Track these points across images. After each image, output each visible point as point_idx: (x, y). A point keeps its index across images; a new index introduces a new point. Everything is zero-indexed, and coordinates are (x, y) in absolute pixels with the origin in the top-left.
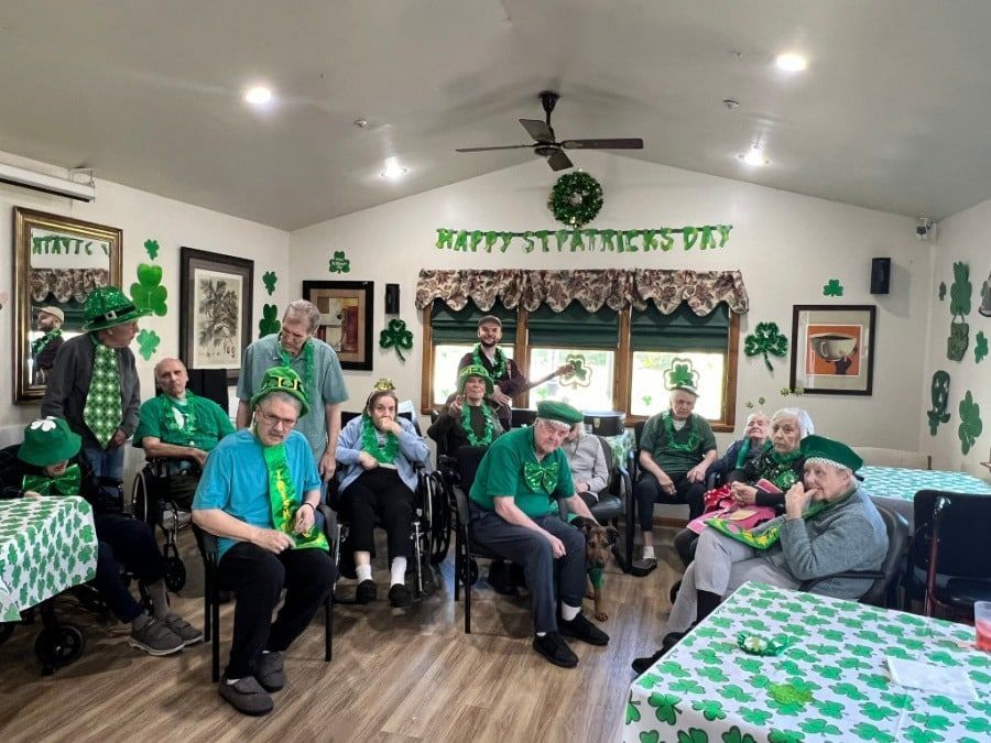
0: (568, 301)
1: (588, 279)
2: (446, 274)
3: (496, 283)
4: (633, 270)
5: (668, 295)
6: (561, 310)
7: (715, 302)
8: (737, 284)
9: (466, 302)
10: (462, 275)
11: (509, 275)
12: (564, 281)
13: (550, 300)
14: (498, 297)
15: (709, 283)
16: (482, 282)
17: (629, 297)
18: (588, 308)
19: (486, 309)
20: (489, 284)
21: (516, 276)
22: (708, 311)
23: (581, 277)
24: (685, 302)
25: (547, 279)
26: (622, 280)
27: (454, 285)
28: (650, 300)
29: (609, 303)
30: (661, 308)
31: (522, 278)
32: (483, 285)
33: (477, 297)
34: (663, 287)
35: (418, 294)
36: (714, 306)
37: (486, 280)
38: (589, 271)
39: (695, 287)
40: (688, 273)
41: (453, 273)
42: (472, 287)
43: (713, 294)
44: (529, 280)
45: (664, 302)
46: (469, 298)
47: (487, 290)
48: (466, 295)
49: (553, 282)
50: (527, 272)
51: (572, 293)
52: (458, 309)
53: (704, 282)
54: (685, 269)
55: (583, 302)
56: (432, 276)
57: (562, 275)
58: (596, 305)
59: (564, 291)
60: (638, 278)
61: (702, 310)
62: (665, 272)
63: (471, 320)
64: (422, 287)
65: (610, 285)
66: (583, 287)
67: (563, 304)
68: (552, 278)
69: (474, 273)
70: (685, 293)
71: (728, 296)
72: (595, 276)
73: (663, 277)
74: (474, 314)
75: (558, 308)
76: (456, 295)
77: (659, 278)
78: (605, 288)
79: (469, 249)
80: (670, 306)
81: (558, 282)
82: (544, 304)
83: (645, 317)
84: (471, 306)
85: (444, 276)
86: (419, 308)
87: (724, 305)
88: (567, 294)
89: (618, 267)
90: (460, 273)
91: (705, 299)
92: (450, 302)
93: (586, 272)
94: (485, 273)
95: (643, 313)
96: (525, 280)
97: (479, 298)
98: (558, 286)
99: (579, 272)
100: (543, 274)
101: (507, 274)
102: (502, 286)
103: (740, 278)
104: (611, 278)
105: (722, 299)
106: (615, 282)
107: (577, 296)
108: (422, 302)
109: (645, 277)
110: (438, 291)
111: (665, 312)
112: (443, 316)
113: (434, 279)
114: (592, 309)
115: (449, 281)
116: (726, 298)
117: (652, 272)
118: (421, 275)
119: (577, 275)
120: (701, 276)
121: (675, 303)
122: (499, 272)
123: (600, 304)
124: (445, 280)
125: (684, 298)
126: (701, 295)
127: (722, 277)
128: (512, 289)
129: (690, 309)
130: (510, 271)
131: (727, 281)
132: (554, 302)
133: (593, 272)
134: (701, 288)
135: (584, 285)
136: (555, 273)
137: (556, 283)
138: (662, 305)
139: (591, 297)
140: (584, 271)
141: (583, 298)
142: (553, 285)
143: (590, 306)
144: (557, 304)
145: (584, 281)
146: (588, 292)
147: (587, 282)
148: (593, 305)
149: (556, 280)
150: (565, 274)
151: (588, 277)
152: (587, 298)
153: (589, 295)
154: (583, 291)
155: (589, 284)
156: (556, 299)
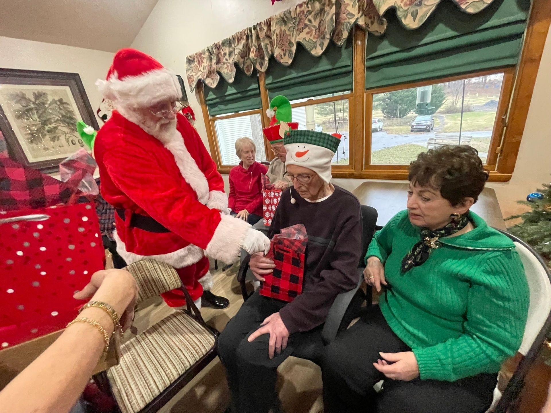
0: (294, 49)
1: (310, 12)
3: (234, 51)
6: (290, 61)
9: (219, 77)
12: (288, 26)
13: (277, 52)
14: (236, 65)
16: (225, 54)
18: (313, 52)
19: (231, 80)
20: (231, 54)
21: (248, 36)
23: (302, 10)
25: (273, 28)
27: (207, 64)
28: (392, 13)
29: (334, 38)
31: (252, 35)
32: (227, 57)
33: (225, 70)
42: (219, 62)
44: (258, 37)
45: (412, 9)
49: (277, 31)
50: (255, 27)
51: (296, 36)
55: (307, 46)
57: (285, 18)
58: (322, 45)
59: (290, 38)
63: (226, 94)
66: (306, 26)
67: (291, 53)
68: (277, 24)
72: (317, 6)
74: (229, 87)
75: (287, 61)
78: (329, 18)
80: (422, 11)
81: (283, 28)
82: (272, 59)
83: (386, 43)
84: (222, 81)
85: (200, 58)
90: (209, 50)
93: (307, 3)
94: (225, 43)
95: (382, 37)
96: (254, 37)
98: (283, 33)
99: (301, 6)
100: (268, 23)
101: (239, 37)
104: (334, 1)
106: (339, 3)
107: (301, 39)
110: (200, 74)
112: (211, 95)
114: (318, 51)
119: (298, 10)
121: (430, 4)
122: (234, 37)
123: (326, 42)
124: (202, 62)
128: (248, 53)
129: (456, 7)
130: (241, 33)
132: (282, 53)
135: (307, 22)
136: (279, 17)
137: (281, 30)
138: (409, 15)
139: (316, 36)
140: (305, 3)
141: (307, 39)
142: (278, 33)
143: (316, 49)
144: (285, 55)
145: (306, 16)
146: (312, 31)
147: (310, 17)
148: (318, 46)
149: (281, 25)
150: (287, 15)
151: (310, 9)
152: (312, 38)
153: (314, 33)
154: (307, 30)
155: (312, 20)
156: (283, 50)
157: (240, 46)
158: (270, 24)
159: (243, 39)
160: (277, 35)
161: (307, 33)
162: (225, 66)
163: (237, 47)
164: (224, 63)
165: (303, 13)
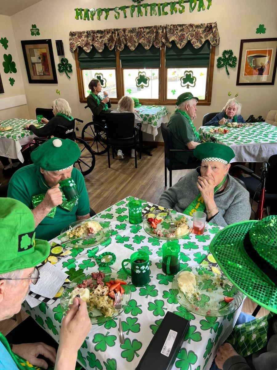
0: (137, 44)
1: (144, 32)
2: (81, 33)
3: (104, 37)
4: (165, 26)
5: (182, 38)
6: (134, 49)
7: (203, 40)
8: (214, 30)
9: (92, 47)
10: (88, 33)
11: (109, 32)
12: (134, 34)
13: (129, 44)
14: (105, 44)
15: (201, 30)
16: (98, 37)
17: (164, 41)
18: (145, 48)
19: (100, 51)
20: (101, 37)
21: (112, 33)
22: (200, 46)
23: (141, 31)
24: (189, 42)
25: (127, 33)
26: (160, 31)
27: (85, 39)
28: (173, 42)
29: (155, 44)
30: (178, 46)
31: (115, 33)
32: (98, 38)
33: (96, 45)
34: (179, 34)
35: (70, 44)
36: (203, 43)
37: (99, 35)
38: (145, 27)
39: (194, 33)
40: (191, 26)
41: (84, 32)
42: (93, 40)
43: (203, 36)
44: (118, 35)
45: (180, 42)
46: (93, 45)
47: (100, 41)
48: (91, 44)
49: (129, 35)
50: (117, 30)
51: (138, 40)
52: (88, 51)
53: (199, 30)
54: (189, 23)
55: (143, 45)
56: (75, 35)
57: (133, 31)
59: (135, 39)
60: (167, 30)
61: (197, 45)
62: (180, 26)
63: (94, 57)
64: (71, 41)
65: (155, 34)
66: (143, 37)
67: (135, 45)
68: (129, 32)
69: (93, 32)
70: (189, 37)
71: (210, 37)
72: (148, 30)
73: (179, 28)
74: (96, 54)
75: (133, 48)
76: (87, 44)
77: (177, 29)
78: (153, 37)
79: (90, 19)
80: (183, 44)
81: (132, 34)
82: (126, 46)
83: (172, 51)
84: (94, 49)
85: (80, 34)
86: (72, 52)
87: (207, 41)
88: (136, 40)
89: (158, 24)
90: (87, 32)
91: (199, 39)
92: (85, 48)
93: (143, 28)
94: (99, 32)
95: (170, 49)
96: (116, 35)
97: (97, 45)
98: (131, 37)
99: (140, 28)
101: (108, 31)
102: (106, 38)
103: (216, 27)
104: (155, 31)
105: (207, 39)
106: (157, 33)
107: (140, 42)
108: (72, 49)
109: (171, 29)
110: (79, 43)
111: (180, 48)
112: (83, 56)
113: (76, 36)
114: (147, 48)
115: (83, 37)
116: (209, 38)
117: (174, 26)
118: (70, 35)
119: (139, 30)
120: (197, 27)
121: (185, 42)
122: (105, 30)
123: (151, 45)
124: (81, 37)
125: (189, 39)
126: (197, 37)
127: (207, 27)
128: (111, 39)
129: (192, 45)
130: (109, 30)
131: (210, 28)
132: (131, 45)
133: (147, 28)
134: (197, 33)
135: (143, 35)
136: (130, 30)
137: (131, 35)
138: (179, 44)
139: (147, 41)
140: (142, 28)
141: (143, 42)
142: (129, 36)
143: (146, 46)
144: (132, 46)
145: (143, 33)
146: (145, 39)
147: (144, 34)
148: (148, 46)
149: (131, 33)
150: (134, 30)
151: (145, 31)
152: (145, 42)
153: (146, 40)
154: (143, 38)
155: (145, 35)
156: (131, 44)
157: (108, 36)
158: (125, 31)
159: (110, 33)
160: (129, 37)
161: (143, 40)
162: (97, 42)
163: (106, 36)
164: (96, 41)
165: (142, 32)
